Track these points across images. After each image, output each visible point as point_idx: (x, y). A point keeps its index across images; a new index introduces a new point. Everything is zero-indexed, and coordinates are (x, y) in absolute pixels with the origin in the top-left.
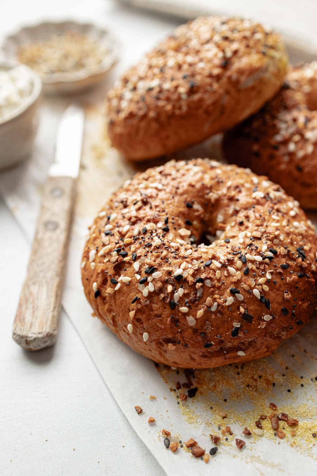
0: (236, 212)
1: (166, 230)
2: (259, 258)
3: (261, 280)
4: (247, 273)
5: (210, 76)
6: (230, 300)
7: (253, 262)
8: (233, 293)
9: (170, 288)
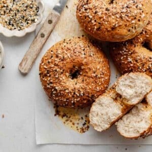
0: (85, 76)
1: (62, 73)
2: (78, 95)
3: (76, 100)
4: (73, 96)
5: (107, 29)
6: (65, 100)
7: (76, 95)
8: (67, 99)
9: (53, 90)
